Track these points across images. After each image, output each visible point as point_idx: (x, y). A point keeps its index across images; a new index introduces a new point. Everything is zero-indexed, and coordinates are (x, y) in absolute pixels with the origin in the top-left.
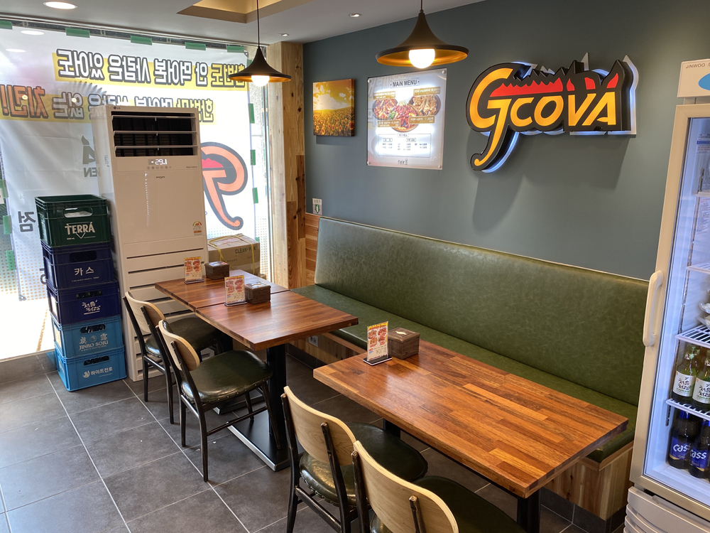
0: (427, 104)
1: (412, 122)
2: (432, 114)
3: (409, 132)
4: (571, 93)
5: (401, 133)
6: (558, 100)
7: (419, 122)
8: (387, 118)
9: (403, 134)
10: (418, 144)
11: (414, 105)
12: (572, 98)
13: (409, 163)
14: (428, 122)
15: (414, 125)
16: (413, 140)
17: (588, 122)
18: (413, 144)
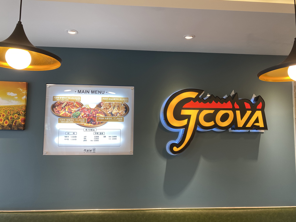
0: (116, 108)
1: (100, 120)
2: (121, 115)
3: (97, 128)
4: (238, 110)
5: (88, 129)
6: (230, 113)
7: (108, 120)
8: (70, 117)
9: (90, 129)
10: (107, 137)
11: (102, 108)
12: (238, 113)
13: (96, 151)
14: (117, 121)
15: (102, 122)
16: (101, 134)
17: (249, 125)
18: (101, 137)
